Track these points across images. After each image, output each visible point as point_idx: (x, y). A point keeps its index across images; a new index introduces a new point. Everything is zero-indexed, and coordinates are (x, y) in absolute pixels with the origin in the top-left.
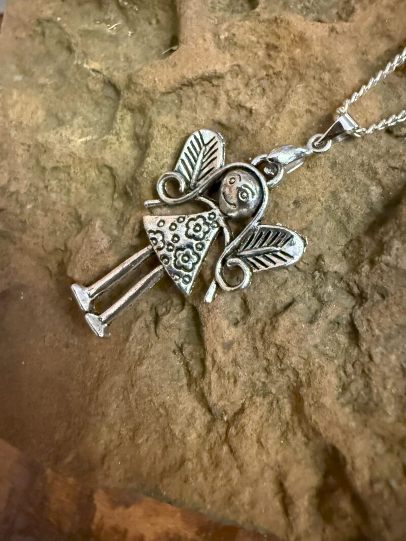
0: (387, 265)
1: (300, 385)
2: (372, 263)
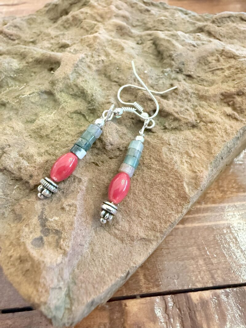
0: (176, 56)
1: (198, 94)
2: (173, 60)
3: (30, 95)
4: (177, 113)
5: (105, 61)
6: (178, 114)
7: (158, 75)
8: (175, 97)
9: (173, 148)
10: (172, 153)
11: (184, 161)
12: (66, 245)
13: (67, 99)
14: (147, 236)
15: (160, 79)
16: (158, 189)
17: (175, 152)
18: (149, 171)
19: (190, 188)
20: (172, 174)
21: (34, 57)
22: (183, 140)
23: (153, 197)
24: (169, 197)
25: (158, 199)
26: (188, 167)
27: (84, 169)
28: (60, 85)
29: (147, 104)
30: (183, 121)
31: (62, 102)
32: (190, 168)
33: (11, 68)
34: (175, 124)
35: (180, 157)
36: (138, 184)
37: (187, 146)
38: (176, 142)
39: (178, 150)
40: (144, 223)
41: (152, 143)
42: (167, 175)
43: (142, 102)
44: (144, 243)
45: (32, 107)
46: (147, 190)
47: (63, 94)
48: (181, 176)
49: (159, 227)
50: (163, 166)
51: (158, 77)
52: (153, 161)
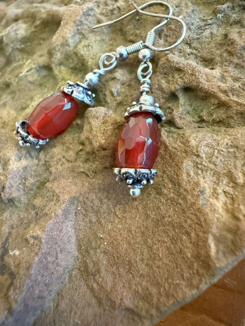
3: (27, 72)
4: (225, 92)
5: (122, 8)
6: (228, 96)
7: (204, 21)
8: (226, 61)
9: (204, 163)
10: (200, 172)
11: (220, 191)
12: (14, 298)
13: (66, 76)
14: (136, 307)
15: (207, 27)
16: (167, 233)
17: (206, 171)
18: (156, 198)
19: (221, 248)
20: (192, 214)
21: (41, 18)
22: (227, 148)
23: (155, 244)
24: (180, 253)
25: (162, 250)
26: (225, 204)
27: (70, 180)
28: (58, 56)
29: (173, 77)
30: (235, 108)
31: (60, 80)
32: (230, 206)
33: (17, 38)
34: (220, 114)
35: (215, 182)
36: (138, 216)
37: (232, 160)
38: (212, 150)
39: (212, 166)
40: (135, 285)
41: (171, 149)
42: (184, 211)
43: (165, 74)
44: (130, 316)
45: (31, 88)
46: (149, 230)
47: (63, 68)
48: (205, 221)
49: (155, 300)
50: (179, 195)
51: (202, 24)
52: (166, 180)
